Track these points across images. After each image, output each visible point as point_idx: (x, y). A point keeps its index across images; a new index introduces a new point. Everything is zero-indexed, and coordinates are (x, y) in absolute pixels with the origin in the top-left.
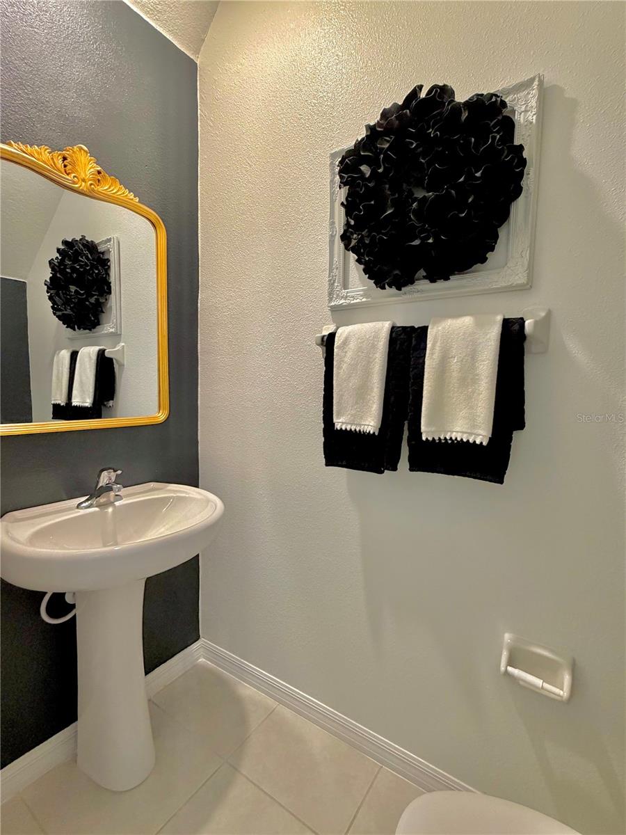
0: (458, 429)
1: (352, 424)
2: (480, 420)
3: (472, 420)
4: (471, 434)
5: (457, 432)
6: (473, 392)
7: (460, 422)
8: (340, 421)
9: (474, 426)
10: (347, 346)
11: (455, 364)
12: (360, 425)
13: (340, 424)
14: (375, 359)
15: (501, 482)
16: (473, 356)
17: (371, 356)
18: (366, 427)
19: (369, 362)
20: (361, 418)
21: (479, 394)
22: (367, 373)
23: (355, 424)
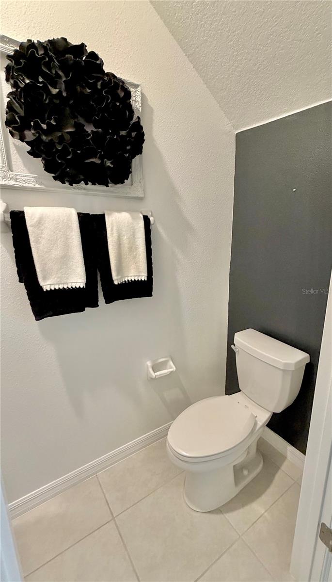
0: (132, 275)
1: (59, 284)
2: (141, 268)
3: (138, 269)
4: (139, 276)
5: (132, 276)
6: (136, 254)
7: (132, 271)
8: (48, 283)
9: (139, 272)
10: (43, 225)
11: (125, 239)
12: (68, 283)
13: (49, 286)
14: (72, 236)
15: (151, 295)
16: (134, 235)
17: (68, 234)
18: (73, 284)
19: (67, 238)
20: (67, 278)
21: (139, 255)
22: (67, 246)
23: (62, 284)
